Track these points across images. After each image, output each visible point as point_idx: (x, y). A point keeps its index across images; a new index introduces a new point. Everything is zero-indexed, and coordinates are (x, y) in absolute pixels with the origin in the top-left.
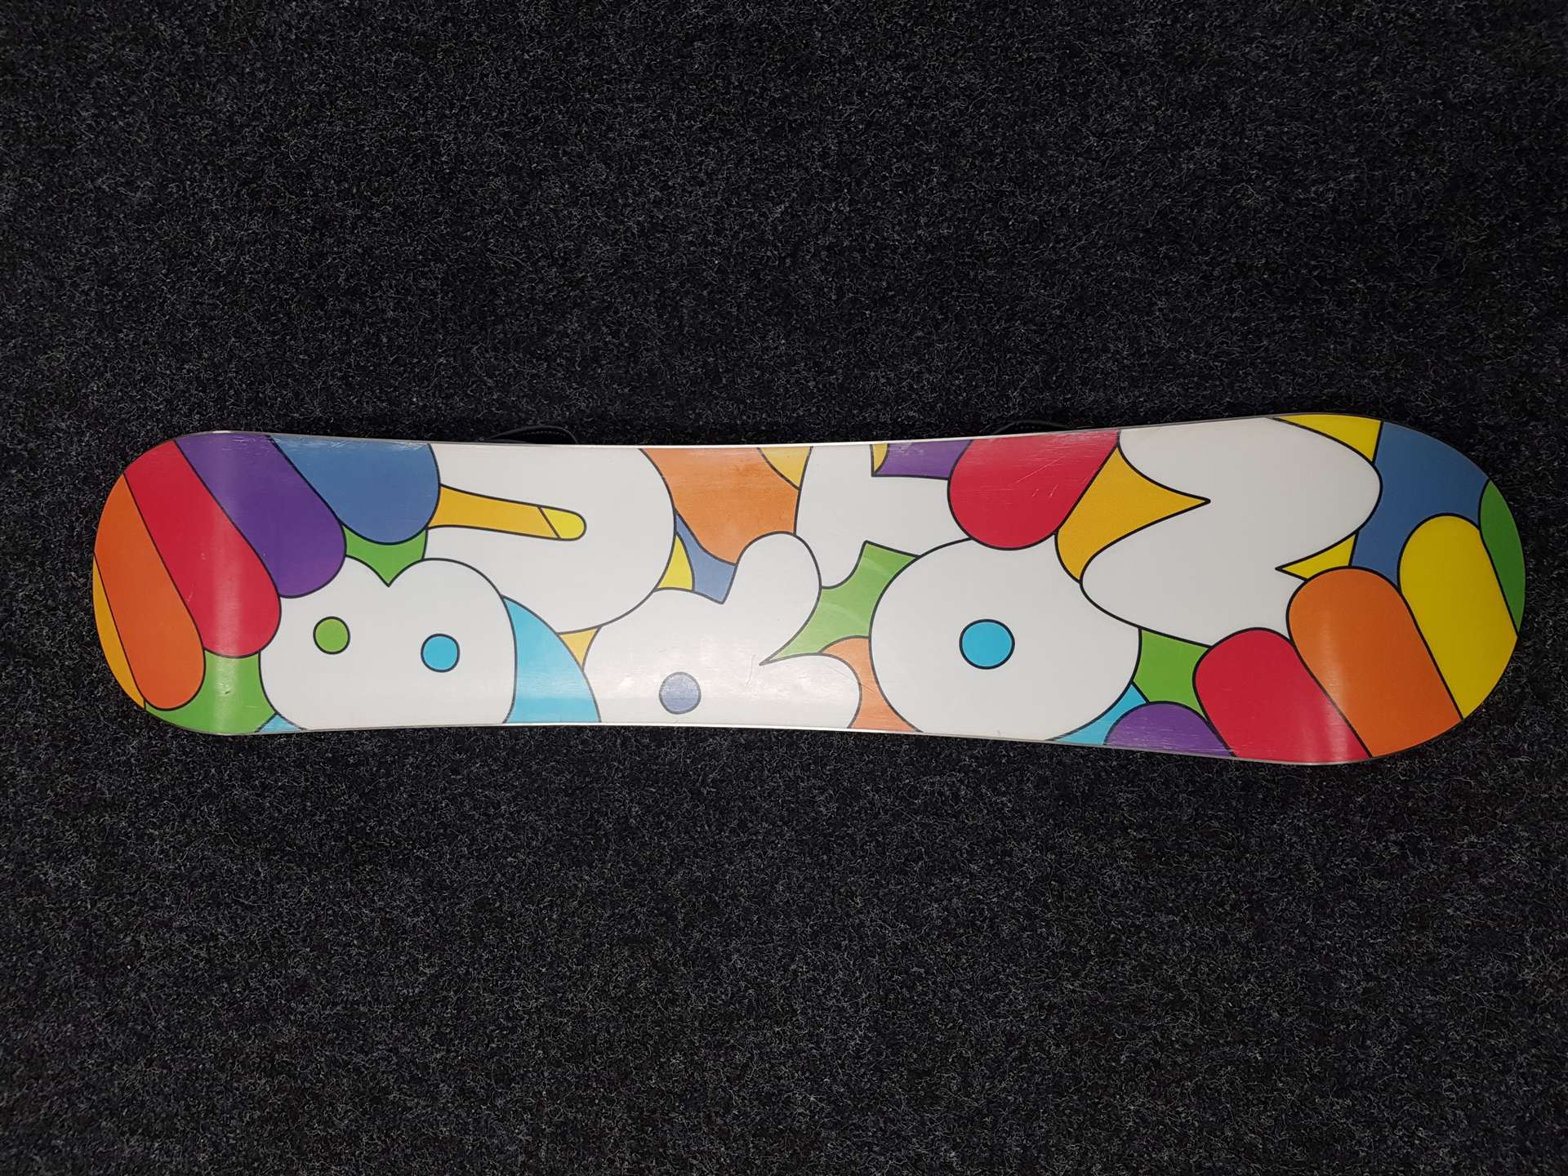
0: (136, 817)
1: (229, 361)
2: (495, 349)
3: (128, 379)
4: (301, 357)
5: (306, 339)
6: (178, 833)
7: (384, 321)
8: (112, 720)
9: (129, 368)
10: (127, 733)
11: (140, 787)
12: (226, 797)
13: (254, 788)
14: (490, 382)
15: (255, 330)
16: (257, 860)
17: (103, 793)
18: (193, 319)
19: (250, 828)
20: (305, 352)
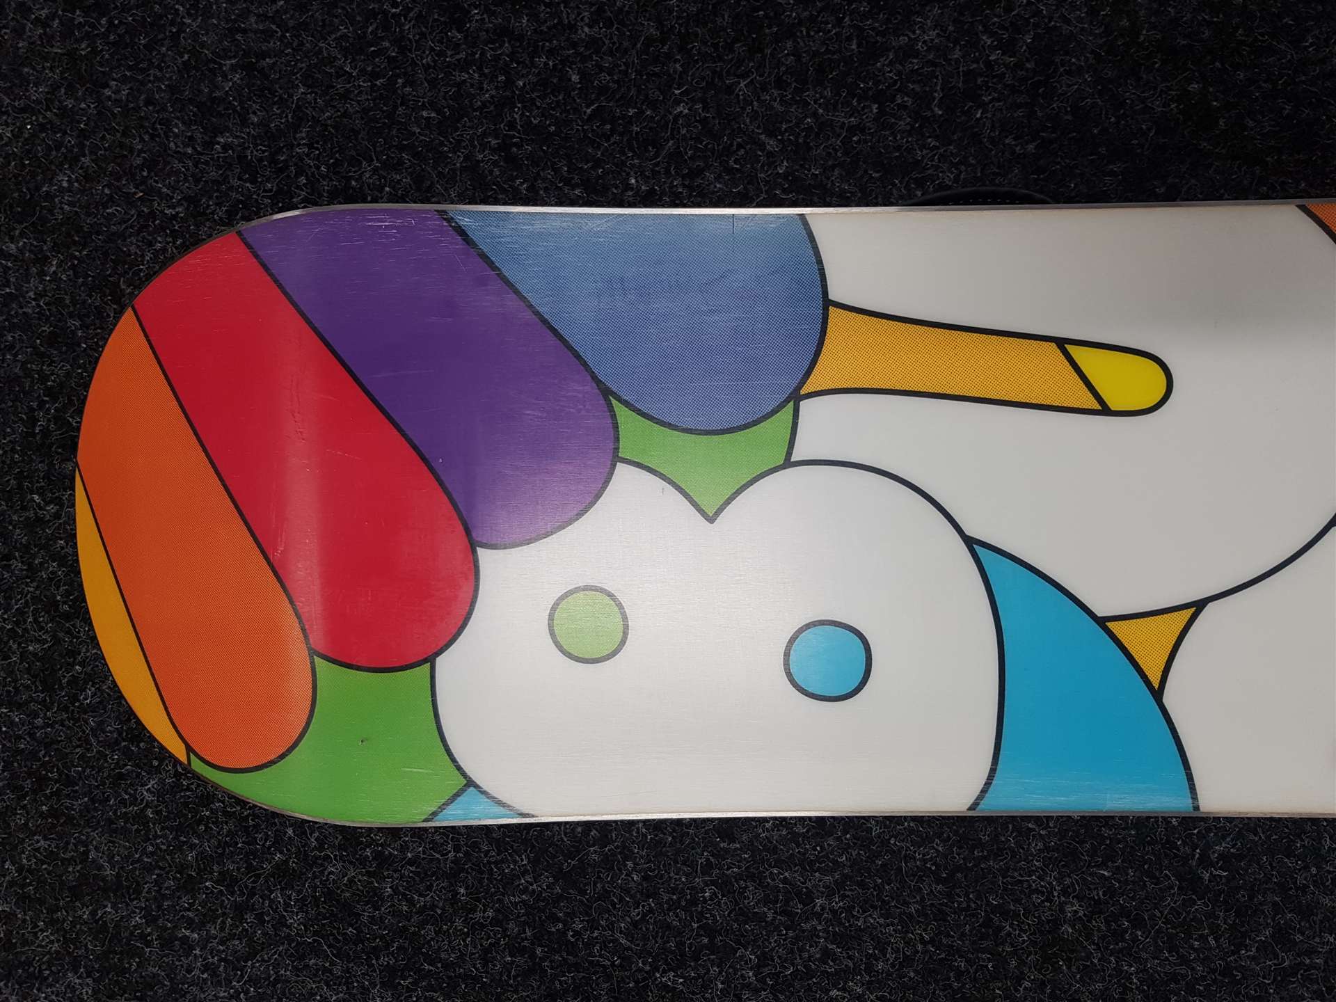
0: (159, 907)
1: (296, 127)
2: (780, 84)
3: (119, 165)
4: (425, 114)
5: (433, 83)
6: (232, 937)
7: (574, 45)
8: (112, 745)
9: (121, 145)
10: (137, 766)
11: (164, 858)
12: (315, 877)
13: (363, 861)
14: (772, 144)
15: (341, 73)
16: (374, 985)
17: (100, 868)
18: (230, 58)
19: (359, 931)
20: (432, 105)
